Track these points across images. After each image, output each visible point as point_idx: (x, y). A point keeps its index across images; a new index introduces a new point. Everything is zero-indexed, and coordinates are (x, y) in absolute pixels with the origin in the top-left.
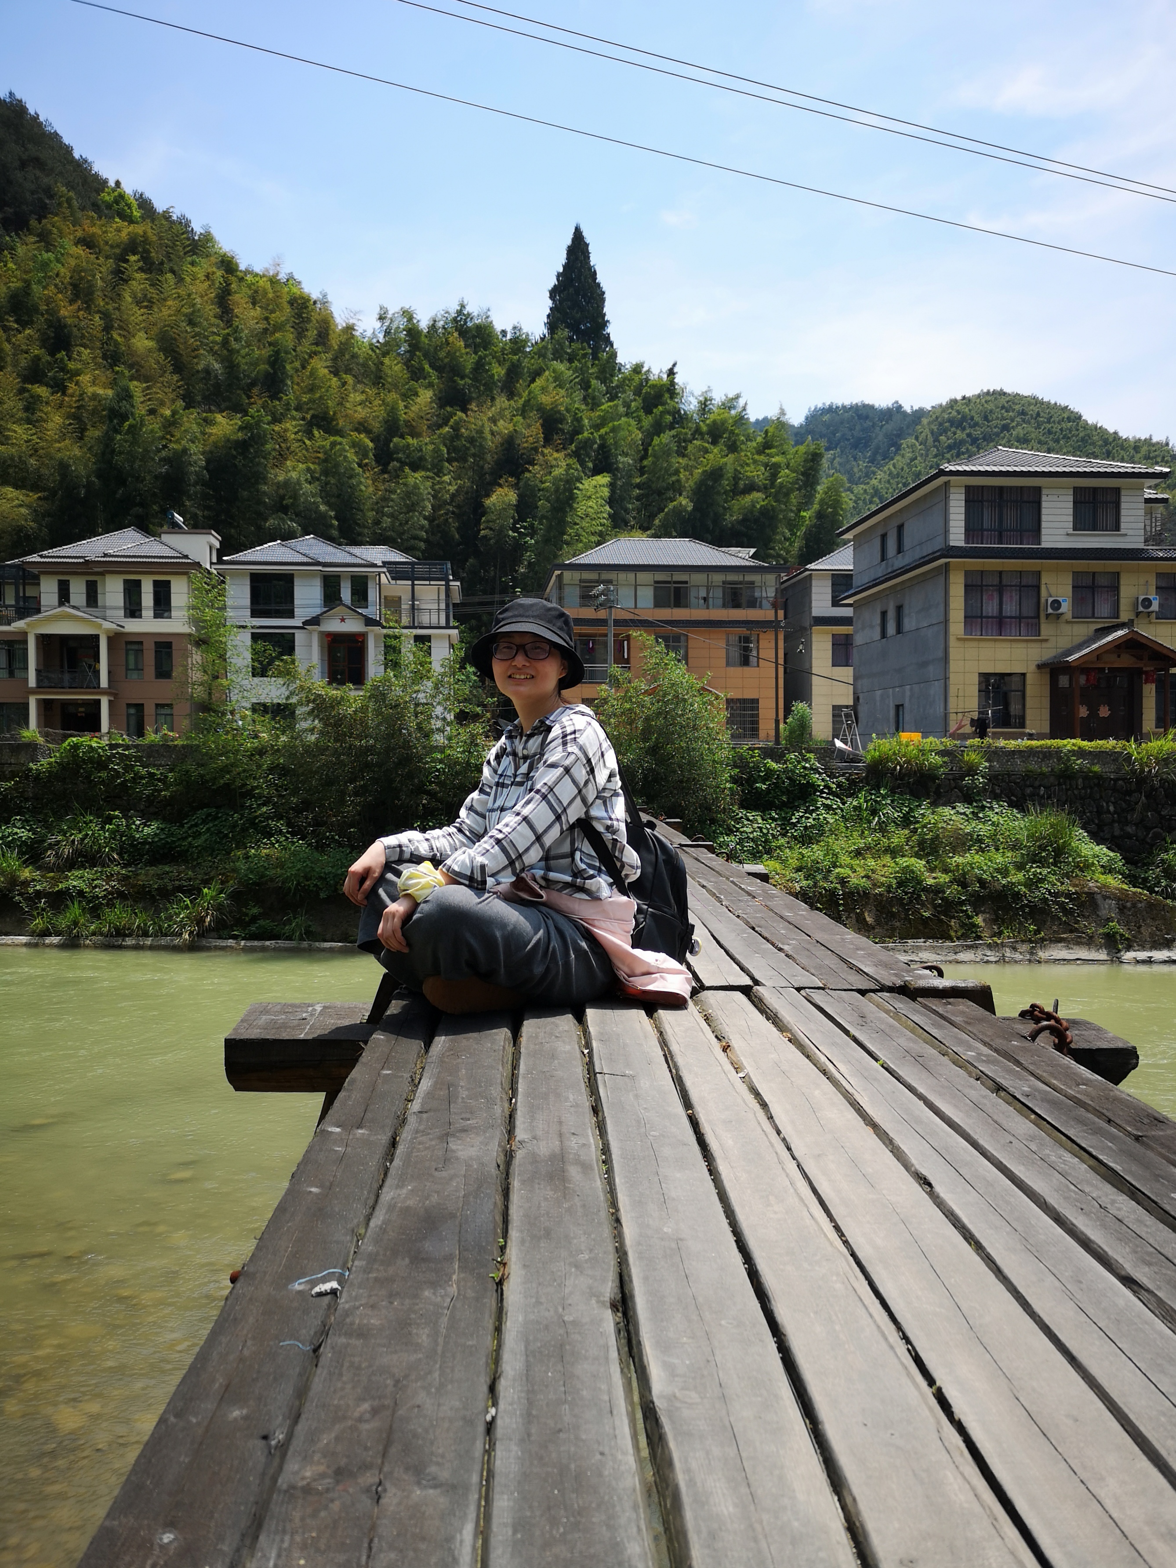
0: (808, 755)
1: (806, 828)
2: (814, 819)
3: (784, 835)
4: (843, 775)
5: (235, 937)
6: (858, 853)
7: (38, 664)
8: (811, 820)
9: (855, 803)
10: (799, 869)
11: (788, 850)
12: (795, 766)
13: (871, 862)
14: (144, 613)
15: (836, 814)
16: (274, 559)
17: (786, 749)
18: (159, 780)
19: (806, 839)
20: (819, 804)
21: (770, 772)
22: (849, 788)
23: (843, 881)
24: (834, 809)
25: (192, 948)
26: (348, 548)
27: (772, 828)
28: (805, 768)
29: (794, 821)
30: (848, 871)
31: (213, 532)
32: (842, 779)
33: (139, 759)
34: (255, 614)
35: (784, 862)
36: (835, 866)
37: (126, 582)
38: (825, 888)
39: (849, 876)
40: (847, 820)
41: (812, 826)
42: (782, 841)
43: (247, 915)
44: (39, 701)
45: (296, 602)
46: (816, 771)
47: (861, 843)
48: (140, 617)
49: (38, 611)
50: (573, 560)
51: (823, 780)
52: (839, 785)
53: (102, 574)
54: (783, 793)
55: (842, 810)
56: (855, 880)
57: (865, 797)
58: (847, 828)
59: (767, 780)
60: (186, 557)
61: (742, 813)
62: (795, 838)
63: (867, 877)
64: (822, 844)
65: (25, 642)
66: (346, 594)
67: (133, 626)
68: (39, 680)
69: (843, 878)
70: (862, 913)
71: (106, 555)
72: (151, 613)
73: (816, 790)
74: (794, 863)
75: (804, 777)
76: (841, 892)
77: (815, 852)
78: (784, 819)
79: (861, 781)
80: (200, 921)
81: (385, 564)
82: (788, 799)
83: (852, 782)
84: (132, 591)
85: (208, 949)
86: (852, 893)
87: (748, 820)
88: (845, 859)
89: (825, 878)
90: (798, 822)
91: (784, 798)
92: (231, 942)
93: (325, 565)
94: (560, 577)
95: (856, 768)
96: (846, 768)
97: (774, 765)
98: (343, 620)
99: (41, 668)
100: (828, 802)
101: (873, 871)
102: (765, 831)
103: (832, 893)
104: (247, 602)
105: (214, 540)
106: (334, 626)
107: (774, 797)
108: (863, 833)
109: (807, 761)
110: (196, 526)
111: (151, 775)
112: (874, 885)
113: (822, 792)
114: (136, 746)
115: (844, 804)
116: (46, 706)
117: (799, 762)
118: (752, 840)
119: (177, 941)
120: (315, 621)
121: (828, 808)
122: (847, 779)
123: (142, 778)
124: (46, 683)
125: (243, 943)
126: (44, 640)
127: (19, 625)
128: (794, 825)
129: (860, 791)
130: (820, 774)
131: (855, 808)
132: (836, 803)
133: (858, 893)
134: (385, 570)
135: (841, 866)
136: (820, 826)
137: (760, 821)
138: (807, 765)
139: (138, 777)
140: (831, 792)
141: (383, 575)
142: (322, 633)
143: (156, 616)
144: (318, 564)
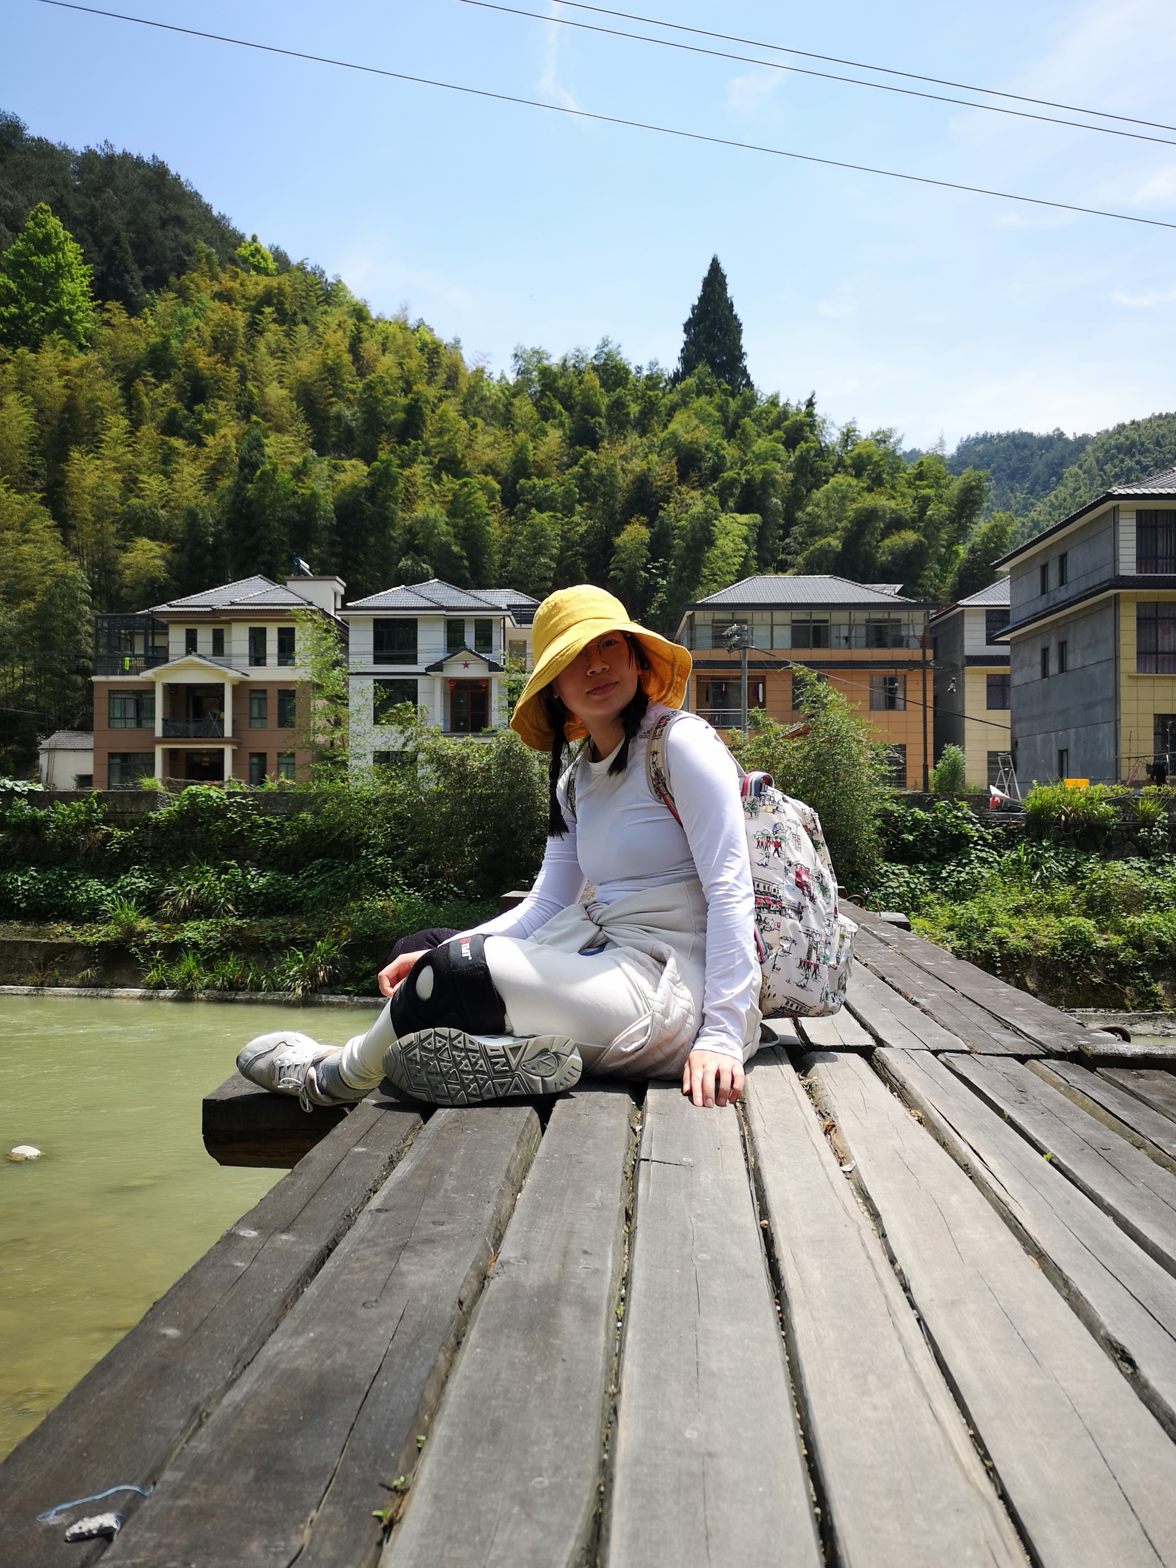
0: (960, 803)
1: (958, 883)
2: (967, 873)
3: (933, 891)
4: (1000, 825)
5: (348, 993)
6: (1018, 911)
7: (165, 714)
8: (963, 875)
9: (1014, 856)
10: (950, 928)
11: (938, 907)
12: (945, 815)
13: (1033, 922)
14: (269, 661)
15: (992, 867)
16: (398, 605)
17: (936, 796)
18: (275, 829)
19: (958, 895)
20: (973, 857)
21: (917, 823)
22: (1007, 840)
23: (1001, 942)
24: (989, 863)
25: (306, 1003)
26: (473, 592)
27: (920, 882)
28: (957, 817)
29: (944, 874)
30: (1006, 931)
31: (338, 578)
32: (999, 830)
33: (255, 807)
34: (377, 660)
35: (933, 919)
36: (991, 925)
37: (251, 630)
38: (979, 949)
39: (1008, 937)
40: (1005, 875)
41: (965, 881)
42: (932, 897)
43: (360, 970)
44: (164, 750)
45: (419, 647)
46: (969, 820)
47: (1021, 900)
48: (265, 665)
49: (166, 660)
50: (705, 600)
51: (977, 830)
52: (995, 836)
53: (229, 622)
54: (933, 845)
55: (999, 864)
56: (1014, 941)
57: (1025, 850)
58: (1005, 883)
59: (914, 830)
60: (310, 604)
61: (884, 867)
62: (946, 894)
63: (1028, 937)
64: (976, 900)
65: (153, 692)
66: (470, 638)
67: (258, 674)
68: (165, 730)
69: (1001, 939)
70: (1023, 978)
71: (232, 604)
72: (276, 661)
73: (970, 842)
74: (945, 921)
75: (956, 827)
76: (998, 954)
77: (971, 909)
78: (933, 873)
79: (1020, 832)
80: (314, 976)
81: (510, 607)
82: (938, 850)
83: (1010, 833)
84: (257, 639)
85: (319, 1005)
86: (1010, 956)
87: (894, 873)
88: (1003, 918)
89: (981, 938)
90: (949, 876)
91: (933, 850)
92: (344, 998)
93: (449, 609)
94: (691, 617)
95: (1015, 817)
96: (1003, 817)
97: (920, 814)
98: (466, 665)
99: (168, 717)
100: (983, 855)
101: (1035, 931)
102: (913, 886)
103: (988, 954)
104: (371, 648)
105: (339, 586)
106: (457, 671)
107: (923, 849)
108: (1023, 888)
109: (959, 809)
110: (323, 571)
111: (268, 824)
112: (1037, 946)
113: (976, 843)
114: (253, 795)
115: (1001, 856)
116: (171, 756)
117: (950, 811)
118: (898, 895)
119: (291, 997)
120: (438, 667)
121: (983, 861)
122: (1005, 830)
123: (259, 827)
124: (172, 733)
125: (356, 998)
126: (172, 690)
127: (147, 675)
128: (945, 879)
129: (1019, 843)
130: (974, 824)
131: (1014, 862)
132: (991, 855)
133: (1018, 955)
134: (510, 613)
135: (998, 925)
136: (974, 882)
137: (907, 875)
138: (960, 814)
139: (255, 826)
140: (986, 844)
141: (507, 619)
142: (445, 679)
143: (280, 664)
144: (442, 608)
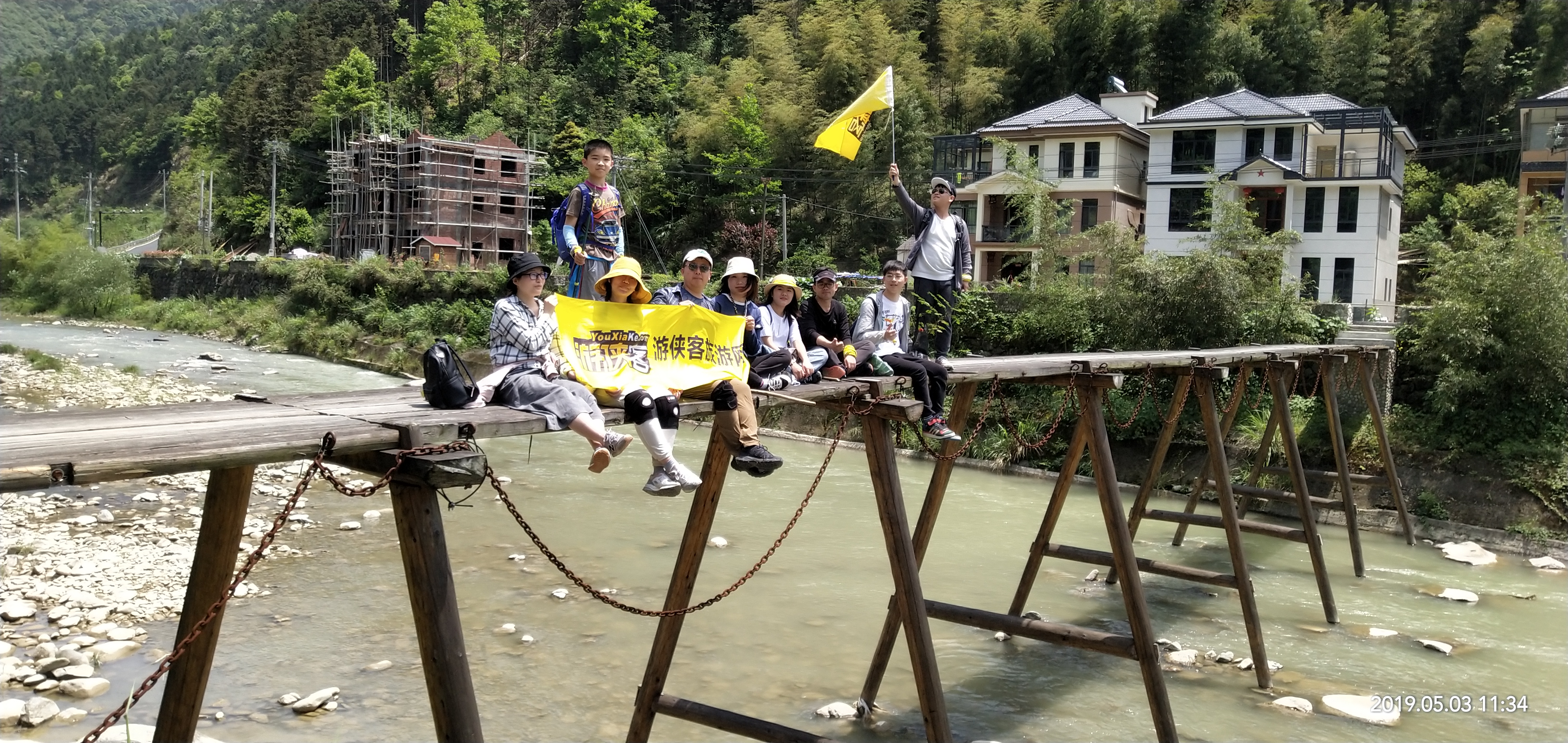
7: (984, 221)
14: (1075, 173)
16: (1198, 116)
18: (1005, 325)
26: (1279, 100)
31: (1148, 93)
33: (991, 306)
34: (1176, 170)
37: (1062, 145)
43: (1055, 449)
45: (1216, 157)
48: (1072, 176)
49: (990, 174)
53: (1042, 139)
60: (1115, 119)
65: (975, 202)
66: (1269, 145)
67: (1066, 185)
68: (984, 235)
71: (1046, 122)
72: (1081, 173)
80: (1014, 450)
81: (1314, 114)
84: (1066, 154)
85: (1019, 475)
92: (1039, 472)
93: (1248, 118)
94: (1528, 115)
98: (1261, 174)
99: (988, 224)
104: (1169, 159)
105: (1150, 100)
106: (1252, 179)
110: (1133, 87)
111: (1000, 320)
114: (990, 295)
116: (990, 257)
119: (992, 465)
120: (1234, 176)
124: (990, 237)
125: (1048, 473)
126: (993, 201)
127: (971, 188)
134: (1312, 120)
141: (1310, 127)
142: (1240, 187)
143: (1085, 175)
144: (1241, 118)
